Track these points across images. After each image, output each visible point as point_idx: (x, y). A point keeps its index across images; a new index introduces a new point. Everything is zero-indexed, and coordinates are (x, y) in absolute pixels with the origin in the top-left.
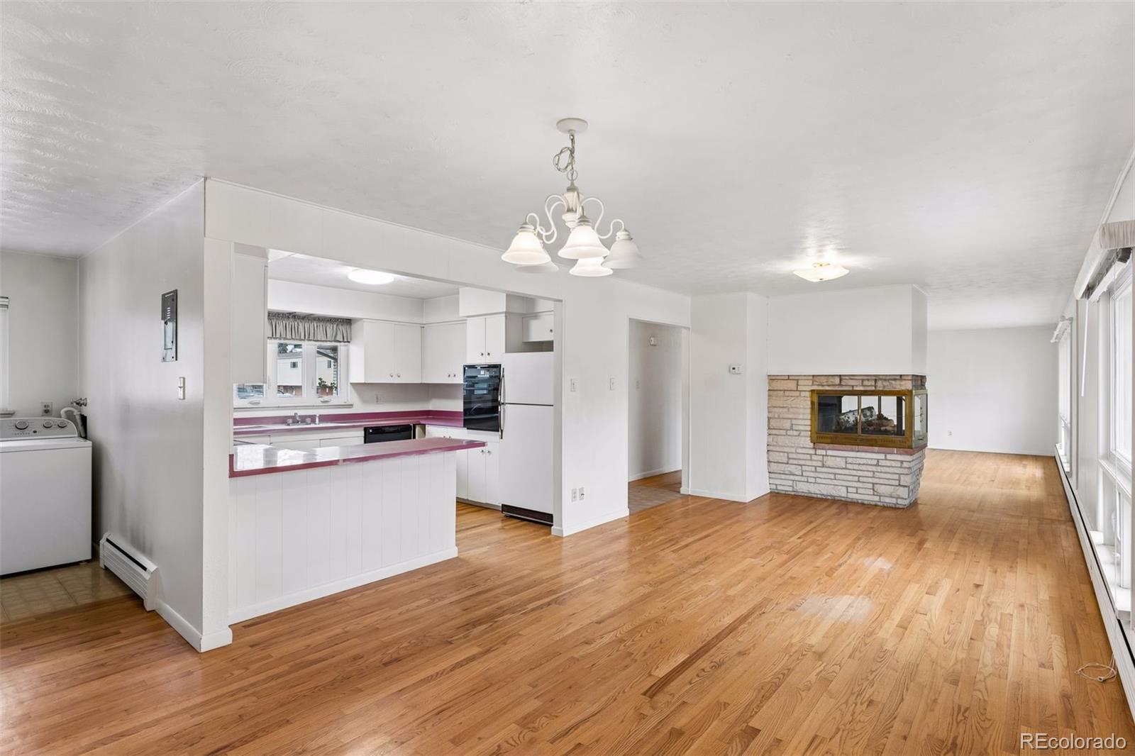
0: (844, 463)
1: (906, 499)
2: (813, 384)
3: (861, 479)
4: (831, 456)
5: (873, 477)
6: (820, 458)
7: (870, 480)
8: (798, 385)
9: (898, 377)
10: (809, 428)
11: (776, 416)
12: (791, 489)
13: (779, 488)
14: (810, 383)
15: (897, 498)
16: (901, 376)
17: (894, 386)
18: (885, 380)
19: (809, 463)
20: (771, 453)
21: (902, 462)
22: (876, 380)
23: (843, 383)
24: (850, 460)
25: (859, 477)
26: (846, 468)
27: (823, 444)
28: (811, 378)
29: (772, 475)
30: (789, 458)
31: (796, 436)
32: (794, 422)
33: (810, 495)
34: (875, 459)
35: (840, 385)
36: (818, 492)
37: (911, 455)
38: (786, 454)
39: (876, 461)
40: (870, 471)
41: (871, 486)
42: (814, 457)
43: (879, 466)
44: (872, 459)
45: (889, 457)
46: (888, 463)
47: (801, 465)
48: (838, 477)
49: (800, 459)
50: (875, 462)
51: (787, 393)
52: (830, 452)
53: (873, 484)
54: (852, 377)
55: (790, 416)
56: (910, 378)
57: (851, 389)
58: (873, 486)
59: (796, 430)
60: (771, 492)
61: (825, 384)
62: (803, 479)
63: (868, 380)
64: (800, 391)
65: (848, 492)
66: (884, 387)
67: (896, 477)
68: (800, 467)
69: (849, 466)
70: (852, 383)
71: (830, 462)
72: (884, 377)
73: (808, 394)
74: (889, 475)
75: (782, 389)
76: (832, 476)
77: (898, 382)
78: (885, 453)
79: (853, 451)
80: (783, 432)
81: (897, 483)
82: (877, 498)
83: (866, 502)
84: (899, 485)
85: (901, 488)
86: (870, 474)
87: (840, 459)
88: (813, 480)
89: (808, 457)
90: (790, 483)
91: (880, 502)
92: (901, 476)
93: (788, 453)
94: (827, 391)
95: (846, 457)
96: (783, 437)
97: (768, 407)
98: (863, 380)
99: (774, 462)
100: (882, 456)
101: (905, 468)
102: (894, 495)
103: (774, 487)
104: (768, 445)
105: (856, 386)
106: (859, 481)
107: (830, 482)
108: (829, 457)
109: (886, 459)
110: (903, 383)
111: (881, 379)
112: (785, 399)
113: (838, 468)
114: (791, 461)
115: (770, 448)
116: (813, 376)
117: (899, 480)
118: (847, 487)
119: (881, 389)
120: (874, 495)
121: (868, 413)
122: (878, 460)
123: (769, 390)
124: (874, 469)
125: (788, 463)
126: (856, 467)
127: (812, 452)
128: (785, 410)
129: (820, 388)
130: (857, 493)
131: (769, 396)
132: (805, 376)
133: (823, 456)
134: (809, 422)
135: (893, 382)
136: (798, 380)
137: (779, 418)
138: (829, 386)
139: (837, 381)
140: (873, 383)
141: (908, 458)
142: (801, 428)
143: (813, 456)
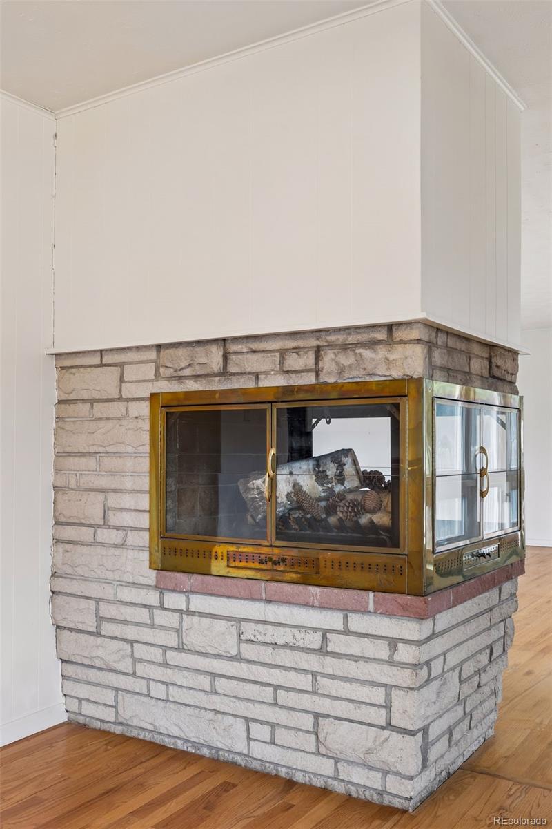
0: (234, 639)
1: (411, 778)
2: (157, 377)
3: (282, 696)
4: (202, 614)
5: (314, 692)
6: (172, 620)
7: (306, 701)
8: (122, 380)
9: (382, 335)
10: (144, 520)
11: (73, 484)
12: (109, 715)
13: (88, 709)
14: (149, 371)
15: (385, 773)
16: (390, 327)
17: (370, 368)
18: (345, 347)
19: (147, 635)
20: (60, 600)
21: (393, 643)
22: (318, 351)
23: (232, 368)
24: (249, 631)
25: (277, 688)
26: (237, 658)
27: (178, 575)
28: (152, 355)
29: (71, 670)
30: (100, 619)
31: (115, 546)
32: (113, 500)
33: (158, 739)
34: (316, 630)
35: (224, 373)
36: (176, 732)
37: (420, 617)
38: (92, 604)
39: (319, 635)
40: (305, 671)
41: (307, 722)
42: (161, 618)
43: (328, 653)
44: (307, 629)
45: (357, 622)
46: (354, 646)
47: (131, 642)
48: (221, 684)
49: (125, 622)
50: (315, 640)
51: (99, 409)
52: (199, 603)
53: (317, 716)
54: (255, 346)
55: (103, 482)
56: (415, 334)
57: (250, 384)
58: (316, 724)
59: (117, 528)
60: (69, 722)
61: (187, 372)
62: (140, 686)
63: (297, 350)
64: (128, 400)
65: (249, 739)
66: (341, 371)
67: (378, 696)
68: (127, 647)
69: (249, 651)
70: (254, 363)
71: (199, 633)
72: (340, 338)
73: (144, 409)
74: (355, 686)
75: (86, 396)
76: (205, 682)
77: (382, 352)
78: (346, 610)
79: (253, 599)
80: (86, 534)
81: (379, 717)
82: (326, 767)
83: (299, 777)
84: (389, 726)
85: (396, 737)
86: (304, 682)
87: (224, 623)
88: (159, 691)
89: (143, 615)
90: (109, 697)
91: (336, 778)
92: (395, 693)
93: (97, 600)
94: (188, 394)
95: (239, 620)
96: (85, 549)
97: (57, 455)
98: (283, 353)
99: (71, 630)
100: (333, 620)
101: (402, 665)
102: (373, 759)
103: (74, 706)
104: (54, 574)
105: (266, 373)
106: (276, 704)
107: (202, 700)
108: (196, 619)
109: (346, 632)
110: (397, 353)
111: (331, 345)
112: (93, 426)
113: (220, 656)
114: (107, 628)
115: (62, 585)
116: (159, 347)
117: (388, 707)
118: (248, 720)
119: (331, 380)
120: (318, 753)
121: (331, 470)
122: (325, 632)
123: (59, 402)
124: (313, 662)
125: (98, 634)
126: (267, 654)
127: (153, 598)
128: (91, 463)
129: (176, 387)
130: (272, 743)
131: (59, 419)
132: (138, 348)
133: (180, 612)
134: (144, 502)
135: (367, 353)
136: (121, 365)
137: (78, 489)
138: (196, 377)
139: (215, 358)
140: (309, 360)
141: (409, 629)
142: (127, 519)
143: (157, 612)
